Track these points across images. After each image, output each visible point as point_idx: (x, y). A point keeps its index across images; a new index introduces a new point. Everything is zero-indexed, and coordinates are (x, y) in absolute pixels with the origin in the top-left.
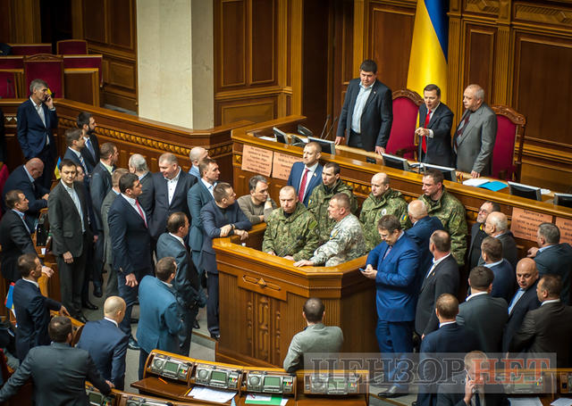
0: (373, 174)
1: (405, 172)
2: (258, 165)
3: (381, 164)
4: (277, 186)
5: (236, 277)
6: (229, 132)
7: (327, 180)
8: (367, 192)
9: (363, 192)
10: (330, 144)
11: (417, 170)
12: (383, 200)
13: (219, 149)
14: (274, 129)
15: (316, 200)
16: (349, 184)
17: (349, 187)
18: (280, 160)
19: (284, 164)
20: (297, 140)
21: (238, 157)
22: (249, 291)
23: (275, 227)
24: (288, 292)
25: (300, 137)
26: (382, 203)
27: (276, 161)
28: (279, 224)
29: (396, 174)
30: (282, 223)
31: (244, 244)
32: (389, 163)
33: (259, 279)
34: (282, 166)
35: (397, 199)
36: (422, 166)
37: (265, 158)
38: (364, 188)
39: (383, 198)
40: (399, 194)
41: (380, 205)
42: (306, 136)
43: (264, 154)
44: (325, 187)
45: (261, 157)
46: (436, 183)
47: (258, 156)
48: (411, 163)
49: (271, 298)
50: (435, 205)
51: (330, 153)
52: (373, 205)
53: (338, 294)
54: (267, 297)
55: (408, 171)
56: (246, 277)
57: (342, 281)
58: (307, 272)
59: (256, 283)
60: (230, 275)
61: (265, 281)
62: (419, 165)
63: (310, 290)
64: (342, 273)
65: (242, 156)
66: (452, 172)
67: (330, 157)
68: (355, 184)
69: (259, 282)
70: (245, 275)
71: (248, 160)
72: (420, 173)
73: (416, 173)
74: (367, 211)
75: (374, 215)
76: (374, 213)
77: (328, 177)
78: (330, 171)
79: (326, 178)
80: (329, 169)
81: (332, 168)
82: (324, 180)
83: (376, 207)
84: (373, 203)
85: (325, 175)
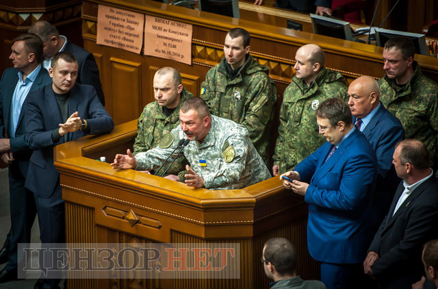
0: (297, 46)
1: (347, 42)
2: (122, 36)
3: (310, 31)
4: (151, 67)
5: (92, 209)
7: (234, 57)
8: (290, 74)
9: (284, 75)
11: (365, 39)
12: (313, 87)
13: (60, 13)
15: (212, 88)
16: (262, 63)
17: (263, 67)
18: (155, 28)
19: (162, 33)
21: (90, 25)
22: (111, 231)
23: (150, 130)
24: (171, 230)
26: (312, 91)
27: (149, 29)
28: (155, 125)
29: (333, 45)
30: (160, 124)
31: (103, 159)
32: (323, 30)
33: (127, 212)
34: (159, 37)
35: (335, 85)
36: (372, 32)
37: (132, 26)
38: (284, 68)
39: (312, 83)
40: (339, 75)
41: (309, 94)
43: (130, 19)
44: (227, 67)
45: (126, 24)
46: (405, 58)
47: (121, 23)
48: (357, 29)
49: (147, 240)
50: (401, 91)
51: (232, 15)
52: (299, 95)
53: (249, 232)
54: (140, 238)
55: (352, 40)
56: (108, 208)
57: (254, 210)
58: (201, 199)
59: (123, 218)
60: (83, 206)
61: (136, 214)
62: (369, 31)
63: (206, 226)
64: (254, 199)
65: (96, 22)
66: (419, 40)
67: (231, 21)
68: (271, 63)
69: (127, 217)
70: (106, 206)
71: (106, 29)
72: (369, 43)
73: (364, 42)
74: (290, 103)
75: (301, 109)
76: (301, 106)
77: (236, 52)
78: (237, 42)
79: (232, 53)
80: (235, 39)
81: (240, 38)
82: (230, 56)
83: (304, 97)
84: (299, 91)
85: (230, 49)
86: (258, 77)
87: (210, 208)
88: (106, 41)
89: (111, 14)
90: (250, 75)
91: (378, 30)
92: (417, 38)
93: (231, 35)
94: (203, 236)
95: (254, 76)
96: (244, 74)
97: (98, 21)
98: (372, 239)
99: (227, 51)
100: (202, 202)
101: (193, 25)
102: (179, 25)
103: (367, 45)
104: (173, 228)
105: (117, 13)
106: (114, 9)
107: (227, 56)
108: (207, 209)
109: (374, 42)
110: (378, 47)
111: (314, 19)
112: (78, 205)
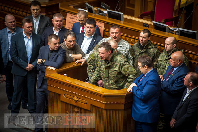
1: (166, 33)
5: (60, 95)
6: (58, 5)
7: (143, 41)
10: (120, 14)
11: (174, 32)
12: (171, 54)
14: (86, 4)
20: (100, 12)
22: (67, 104)
24: (91, 105)
25: (102, 10)
33: (74, 96)
41: (169, 57)
42: (106, 9)
48: (171, 28)
49: (81, 108)
51: (121, 20)
52: (165, 58)
53: (123, 107)
54: (78, 108)
55: (168, 32)
56: (66, 95)
57: (125, 98)
58: (104, 93)
59: (72, 99)
60: (56, 93)
61: (77, 98)
62: (176, 29)
63: (105, 104)
64: (125, 94)
65: (65, 20)
66: (196, 34)
67: (120, 22)
68: (135, 40)
69: (74, 98)
70: (65, 94)
71: (69, 23)
72: (176, 34)
73: (174, 34)
74: (161, 61)
75: (166, 63)
76: (165, 62)
77: (144, 39)
78: (145, 35)
79: (142, 39)
80: (144, 34)
81: (147, 34)
82: (141, 41)
83: (167, 58)
84: (165, 56)
85: (142, 38)
86: (153, 50)
87: (107, 97)
88: (69, 27)
89: (72, 17)
90: (150, 49)
91: (180, 29)
92: (195, 33)
93: (143, 32)
94: (104, 108)
95: (151, 49)
96: (147, 48)
97: (67, 19)
98: (174, 113)
99: (141, 38)
100: (104, 94)
101: (105, 23)
102: (99, 23)
103: (175, 35)
104: (92, 104)
105: (74, 16)
106: (73, 15)
107: (140, 41)
108: (106, 97)
109: (178, 34)
110: (179, 36)
111: (154, 23)
112: (54, 93)
